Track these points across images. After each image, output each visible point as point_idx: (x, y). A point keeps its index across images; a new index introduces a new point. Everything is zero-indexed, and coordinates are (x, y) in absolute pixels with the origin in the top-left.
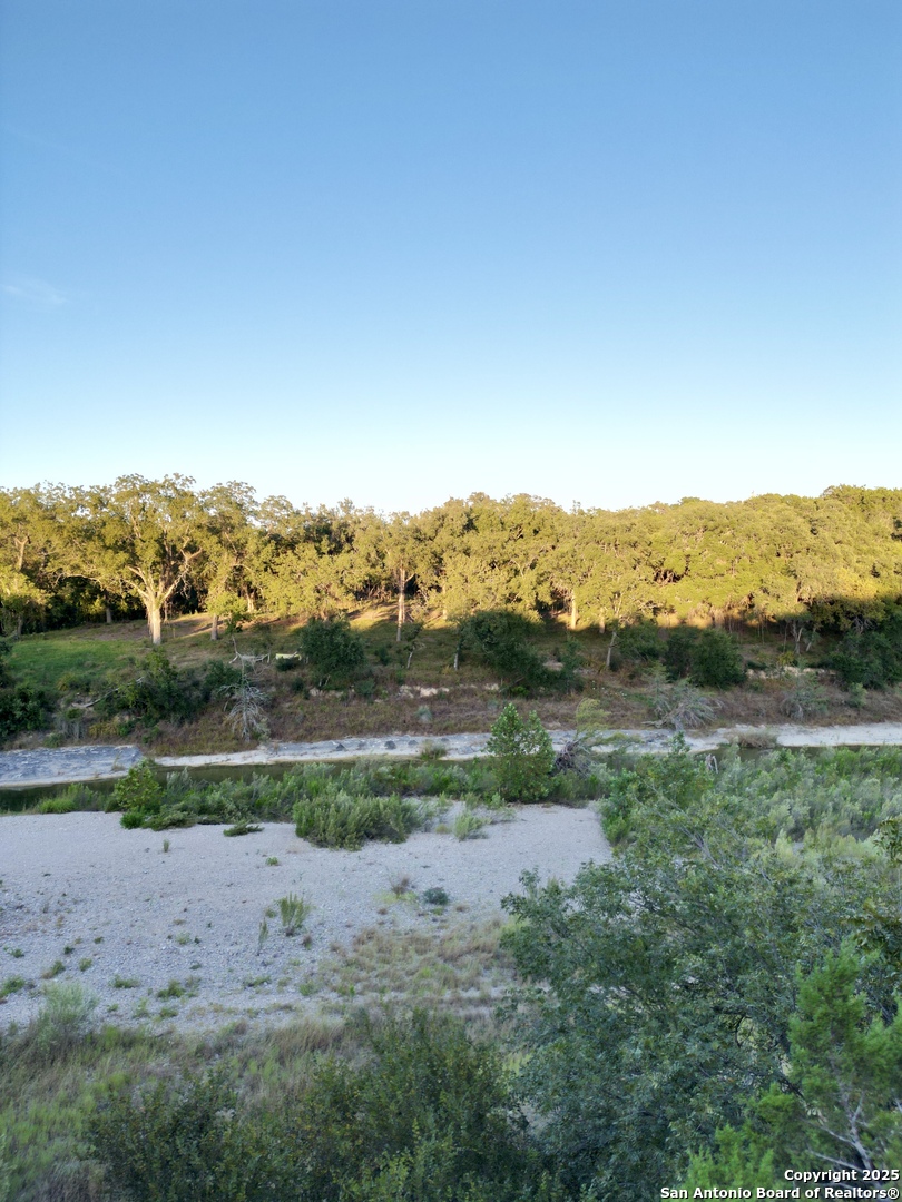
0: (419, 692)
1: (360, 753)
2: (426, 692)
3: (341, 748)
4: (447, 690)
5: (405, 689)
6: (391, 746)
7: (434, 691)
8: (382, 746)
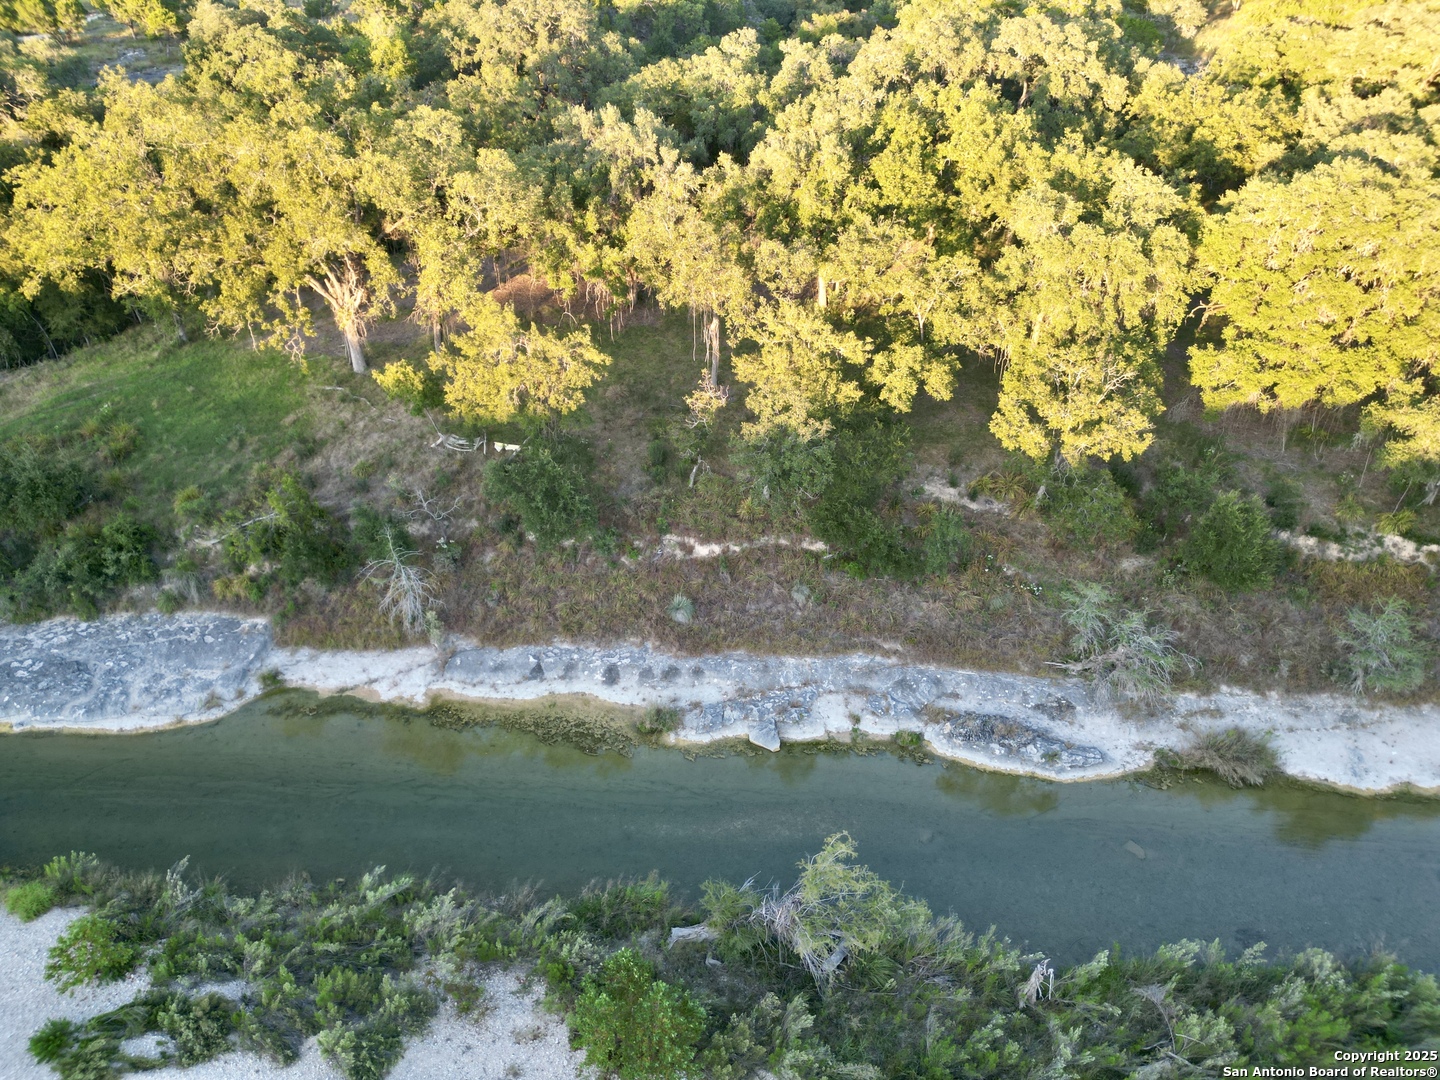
0: (689, 550)
1: (561, 688)
2: (702, 551)
3: (538, 672)
4: (737, 549)
5: (671, 539)
6: (612, 676)
7: (717, 549)
8: (599, 677)
